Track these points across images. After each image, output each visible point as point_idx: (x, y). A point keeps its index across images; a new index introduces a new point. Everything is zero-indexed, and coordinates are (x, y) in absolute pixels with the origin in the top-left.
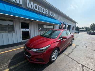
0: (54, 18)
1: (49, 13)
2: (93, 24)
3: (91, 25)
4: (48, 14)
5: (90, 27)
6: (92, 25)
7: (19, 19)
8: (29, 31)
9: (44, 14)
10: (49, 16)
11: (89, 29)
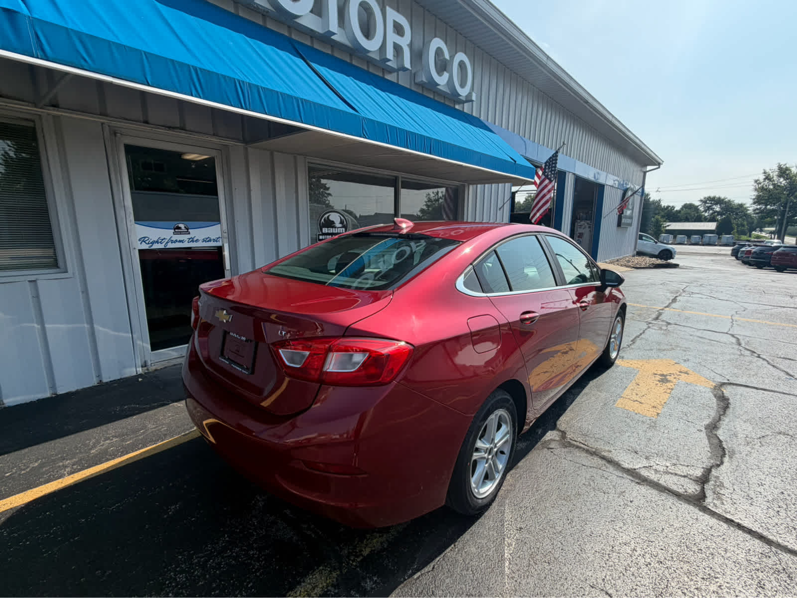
0: (466, 108)
1: (418, 55)
2: (783, 172)
3: (761, 177)
4: (407, 65)
5: (758, 200)
6: (768, 178)
7: (104, 114)
8: (220, 249)
9: (370, 61)
10: (422, 85)
11: (747, 216)
